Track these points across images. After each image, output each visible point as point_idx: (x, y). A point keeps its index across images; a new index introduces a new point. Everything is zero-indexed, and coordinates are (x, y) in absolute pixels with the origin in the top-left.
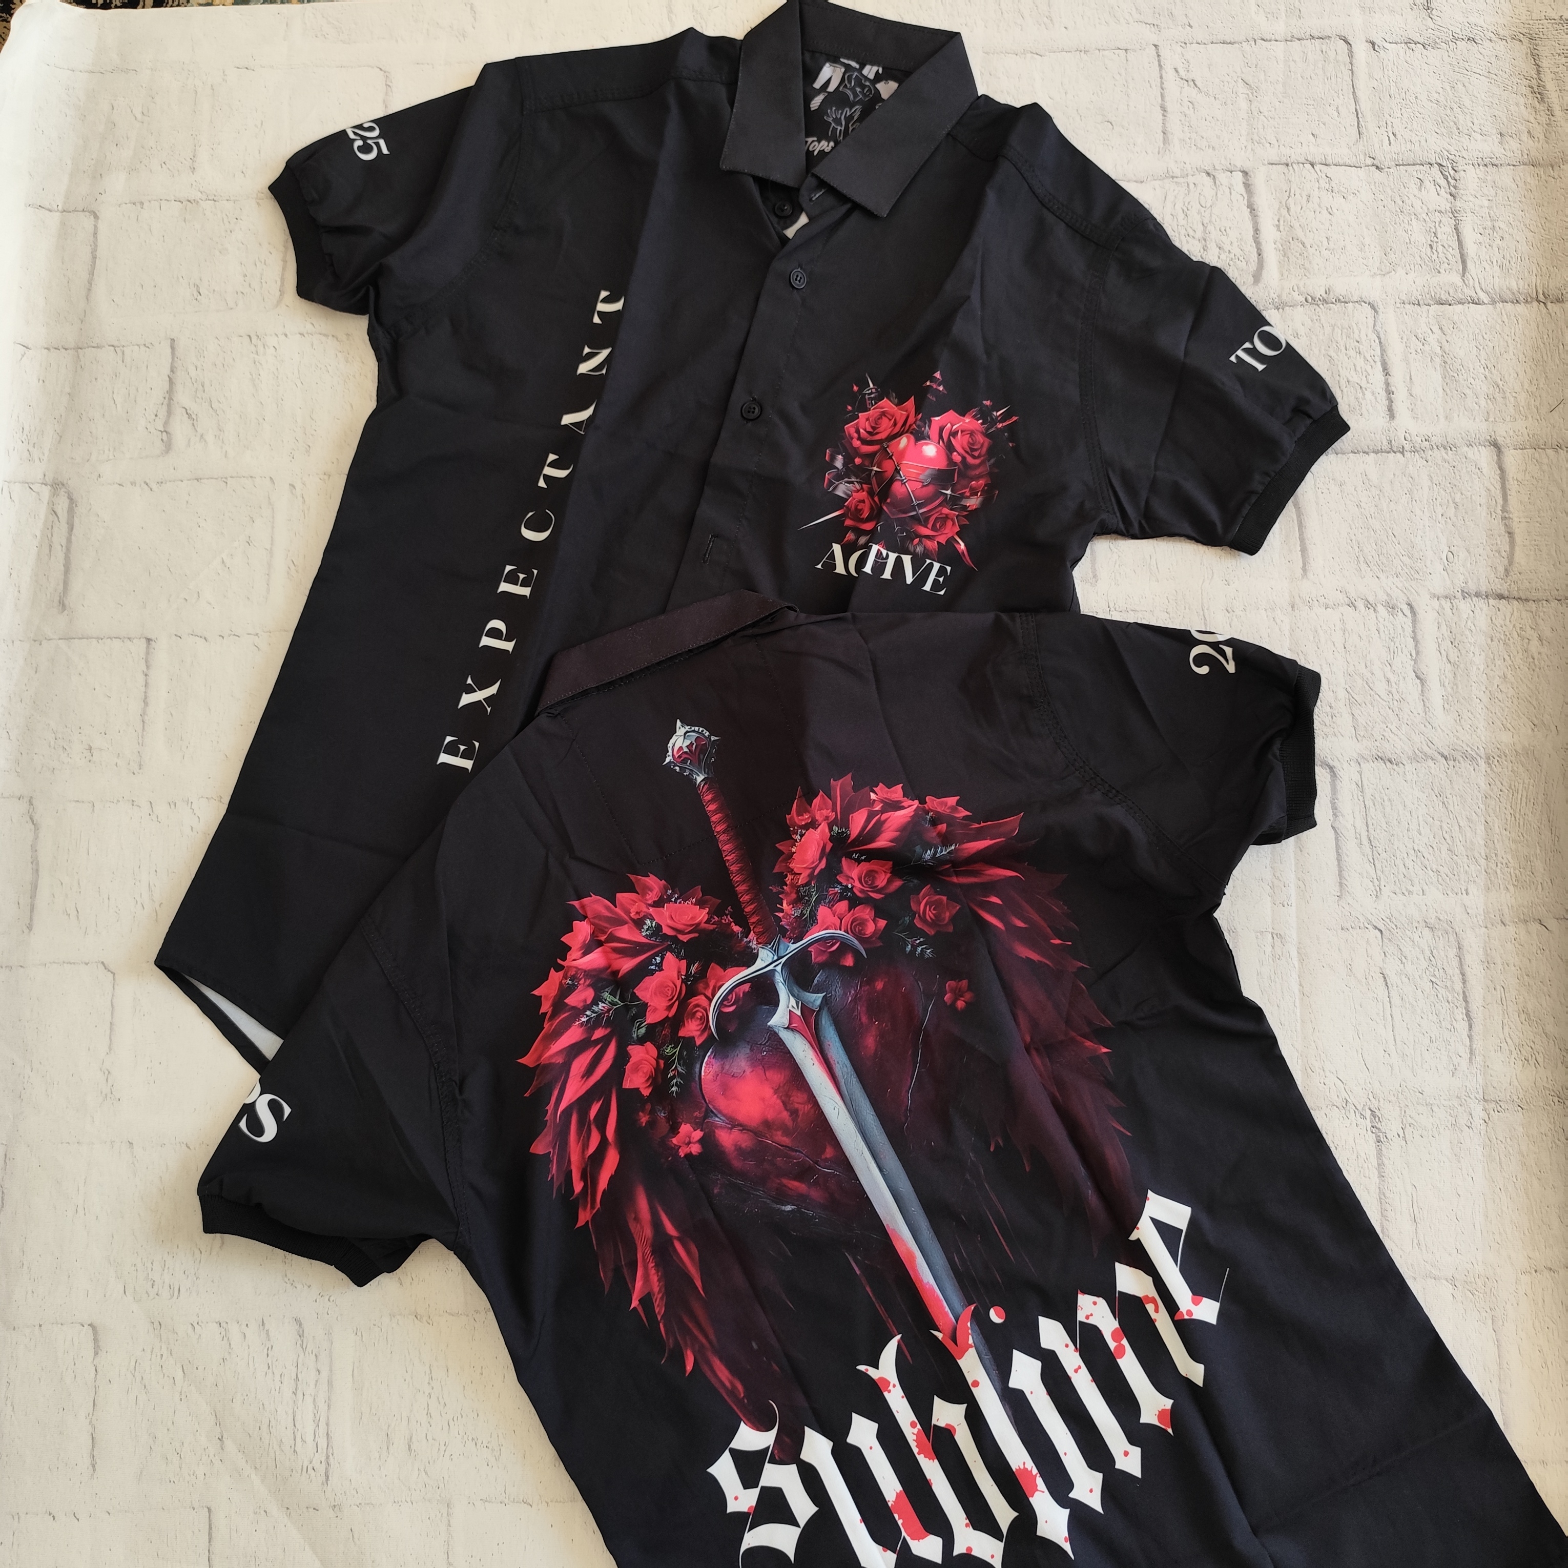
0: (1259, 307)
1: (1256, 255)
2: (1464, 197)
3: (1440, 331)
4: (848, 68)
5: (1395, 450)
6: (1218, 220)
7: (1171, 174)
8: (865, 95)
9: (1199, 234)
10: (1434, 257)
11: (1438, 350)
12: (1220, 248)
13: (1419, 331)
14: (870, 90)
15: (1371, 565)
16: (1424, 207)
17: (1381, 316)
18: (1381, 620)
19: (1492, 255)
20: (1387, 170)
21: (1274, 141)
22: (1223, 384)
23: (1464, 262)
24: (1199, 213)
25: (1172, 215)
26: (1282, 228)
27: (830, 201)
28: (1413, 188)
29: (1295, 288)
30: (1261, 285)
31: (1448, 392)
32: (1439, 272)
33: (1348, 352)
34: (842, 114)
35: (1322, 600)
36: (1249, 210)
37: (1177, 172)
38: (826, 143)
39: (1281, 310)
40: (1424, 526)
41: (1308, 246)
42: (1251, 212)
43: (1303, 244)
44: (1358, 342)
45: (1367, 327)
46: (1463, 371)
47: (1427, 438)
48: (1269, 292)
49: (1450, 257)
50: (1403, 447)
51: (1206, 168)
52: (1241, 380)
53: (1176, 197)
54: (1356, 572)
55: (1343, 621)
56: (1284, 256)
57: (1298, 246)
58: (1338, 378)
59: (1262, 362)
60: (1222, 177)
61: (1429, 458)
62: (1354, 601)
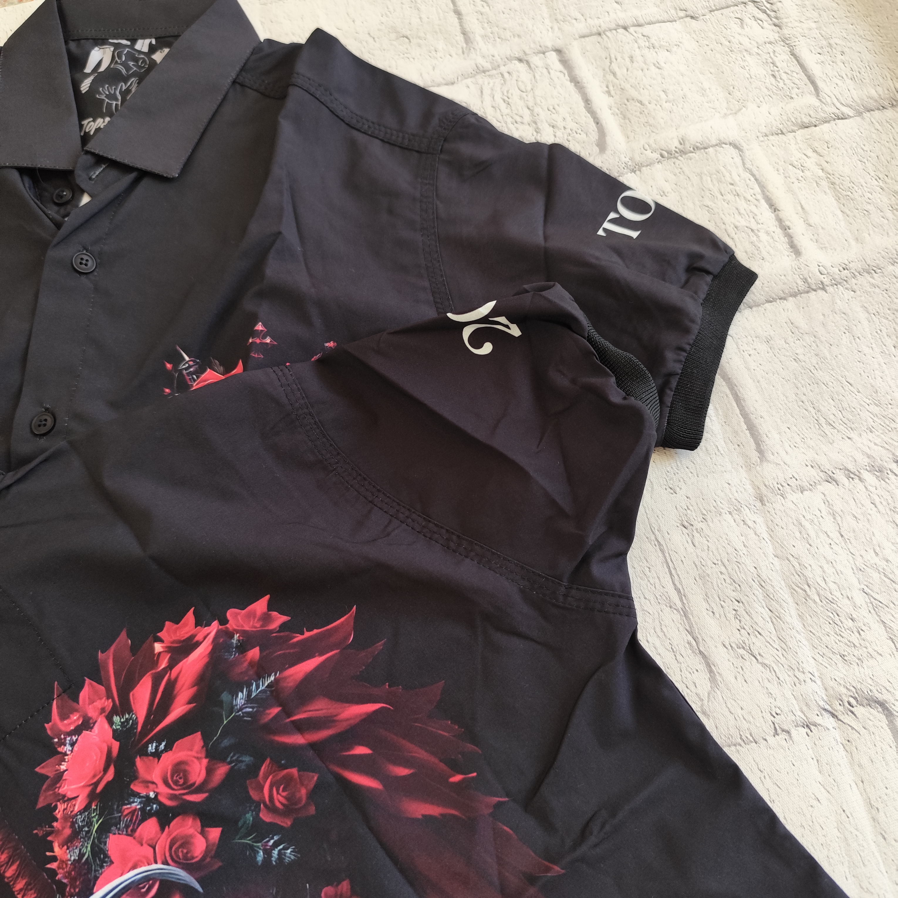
0: (614, 174)
1: (594, 125)
2: (790, 25)
3: (815, 154)
4: (117, 46)
5: (814, 287)
6: (543, 100)
7: (481, 69)
8: (140, 67)
9: (527, 118)
10: (781, 85)
11: (820, 173)
12: (553, 127)
13: (793, 159)
14: (144, 61)
15: (836, 425)
16: (752, 42)
17: (747, 153)
18: (872, 489)
19: (839, 70)
20: (702, 17)
21: (579, 16)
22: (597, 258)
23: (813, 83)
24: (521, 98)
25: (493, 107)
26: (613, 93)
27: (113, 174)
28: (735, 27)
29: (647, 147)
30: (608, 152)
31: (849, 213)
32: (792, 98)
33: (725, 197)
34: (115, 89)
35: (792, 482)
36: (573, 84)
37: (488, 66)
38: (102, 120)
39: (638, 172)
40: (879, 364)
41: (647, 103)
42: (575, 85)
43: (641, 102)
44: (732, 184)
45: (737, 167)
46: (856, 188)
47: (844, 266)
48: (619, 157)
49: (797, 82)
50: (822, 282)
51: (517, 56)
52: (618, 252)
53: (492, 89)
54: (821, 438)
55: (826, 502)
56: (625, 117)
57: (636, 106)
58: (723, 226)
59: (634, 229)
60: (536, 60)
61: (855, 287)
62: (832, 475)
